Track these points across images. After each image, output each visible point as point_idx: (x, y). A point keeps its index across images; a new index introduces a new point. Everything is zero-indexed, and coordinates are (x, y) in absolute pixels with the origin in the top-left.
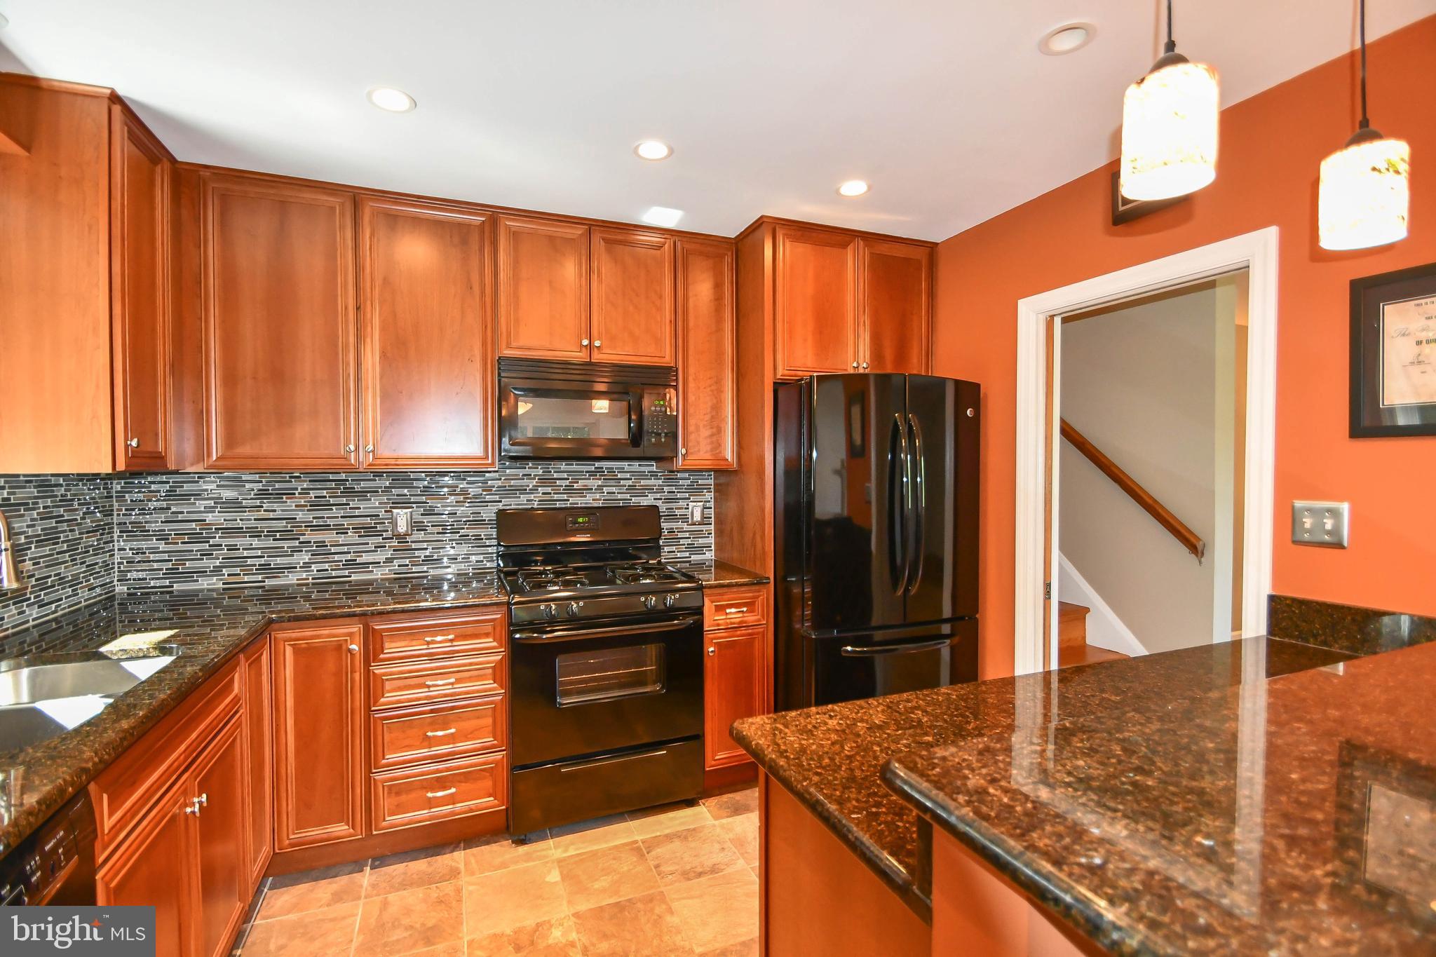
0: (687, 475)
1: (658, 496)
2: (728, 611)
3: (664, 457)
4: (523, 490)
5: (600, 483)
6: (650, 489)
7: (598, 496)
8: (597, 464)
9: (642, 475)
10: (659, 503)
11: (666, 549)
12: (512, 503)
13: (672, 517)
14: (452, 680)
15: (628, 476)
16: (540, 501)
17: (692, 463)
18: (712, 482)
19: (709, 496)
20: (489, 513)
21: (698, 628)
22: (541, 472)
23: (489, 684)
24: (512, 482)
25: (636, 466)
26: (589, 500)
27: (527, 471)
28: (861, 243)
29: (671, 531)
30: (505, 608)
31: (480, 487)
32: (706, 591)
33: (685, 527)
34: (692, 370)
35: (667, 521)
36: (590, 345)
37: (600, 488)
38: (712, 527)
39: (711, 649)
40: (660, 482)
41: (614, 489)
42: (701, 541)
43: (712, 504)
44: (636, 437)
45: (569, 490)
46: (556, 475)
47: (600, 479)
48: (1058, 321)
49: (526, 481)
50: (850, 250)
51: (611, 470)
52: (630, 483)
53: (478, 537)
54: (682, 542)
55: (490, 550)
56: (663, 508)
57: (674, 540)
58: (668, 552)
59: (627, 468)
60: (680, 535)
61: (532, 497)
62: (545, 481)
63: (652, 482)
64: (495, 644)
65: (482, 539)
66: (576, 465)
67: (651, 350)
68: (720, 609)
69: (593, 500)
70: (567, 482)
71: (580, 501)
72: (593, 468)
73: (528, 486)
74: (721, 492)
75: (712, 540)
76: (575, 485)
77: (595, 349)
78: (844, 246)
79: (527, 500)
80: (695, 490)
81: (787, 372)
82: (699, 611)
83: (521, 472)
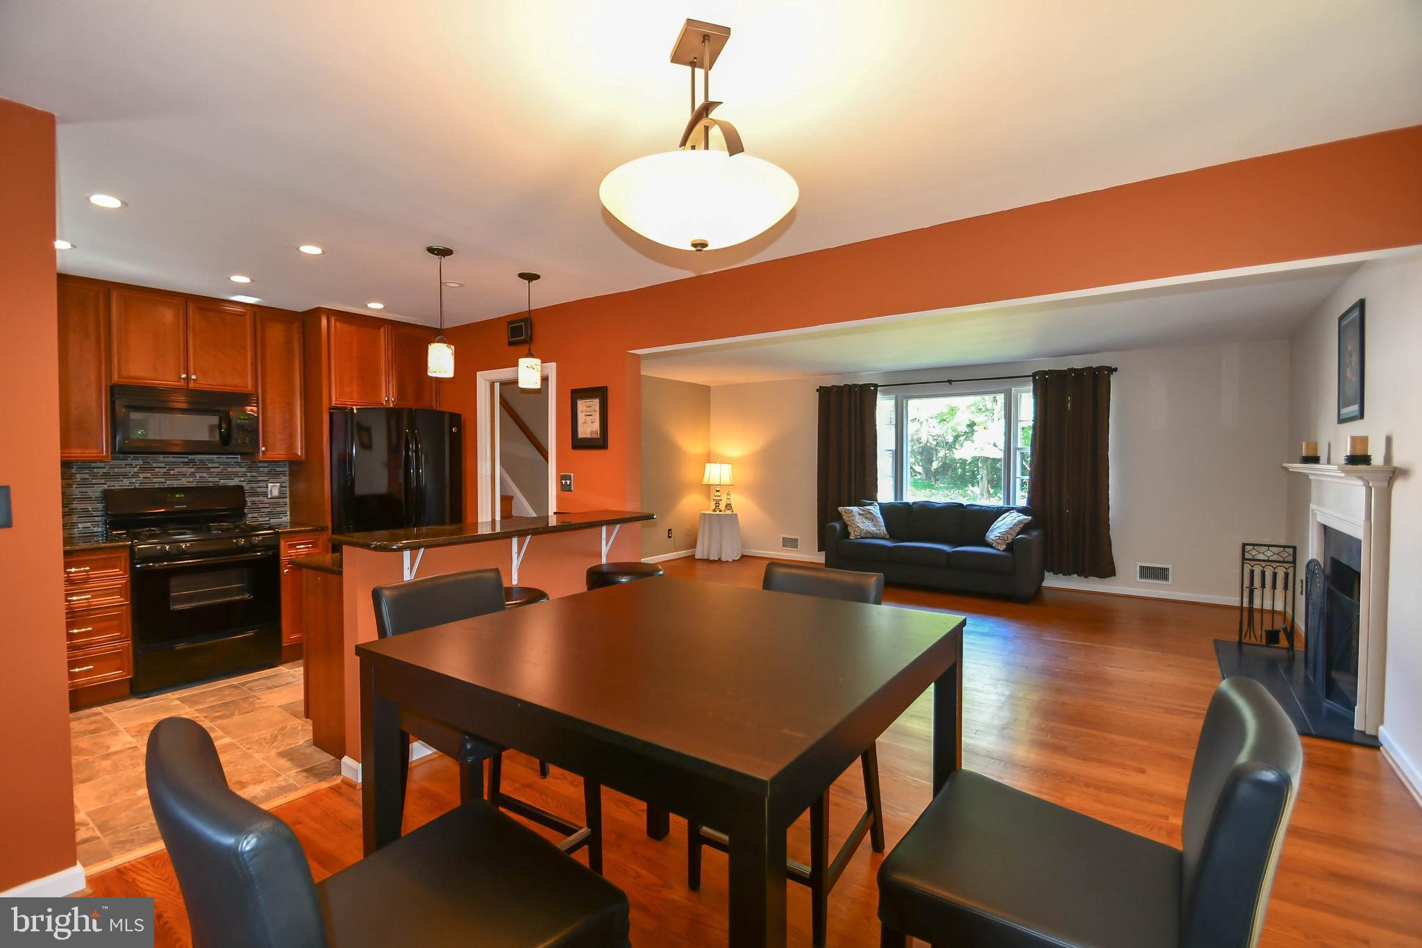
0: (266, 465)
1: (242, 479)
2: (298, 547)
3: (249, 454)
4: (125, 476)
5: (193, 470)
6: (236, 475)
7: (191, 479)
8: (190, 457)
9: (228, 464)
10: (244, 484)
11: (250, 515)
12: (117, 485)
13: (254, 493)
14: (89, 596)
15: (217, 465)
16: (140, 483)
17: (272, 455)
18: (287, 469)
19: (285, 479)
20: (95, 492)
21: (276, 557)
22: (141, 462)
23: (117, 599)
24: (116, 470)
25: (224, 458)
26: (184, 482)
27: (129, 461)
28: (390, 327)
29: (253, 503)
30: (128, 550)
31: (87, 473)
32: (282, 536)
33: (265, 500)
34: (269, 397)
35: (249, 496)
36: (188, 378)
37: (193, 474)
38: (288, 500)
39: (286, 571)
40: (244, 469)
41: (205, 475)
42: (279, 509)
43: (287, 484)
44: (226, 439)
45: (167, 475)
46: (154, 465)
47: (193, 468)
48: (497, 386)
49: (128, 469)
50: (382, 330)
51: (202, 462)
52: (219, 470)
53: (86, 510)
54: (263, 510)
55: (97, 519)
56: (246, 487)
57: (255, 507)
58: (251, 518)
59: (216, 460)
60: (261, 506)
61: (134, 480)
62: (143, 469)
63: (238, 469)
64: (121, 572)
65: (89, 511)
66: (173, 457)
67: (237, 381)
68: (293, 546)
69: (188, 482)
70: (165, 470)
71: (176, 483)
72: (186, 460)
73: (130, 472)
74: (294, 476)
75: (287, 508)
76: (172, 472)
77: (192, 381)
78: (379, 328)
79: (130, 483)
80: (274, 475)
81: (338, 402)
82: (277, 548)
83: (124, 462)
